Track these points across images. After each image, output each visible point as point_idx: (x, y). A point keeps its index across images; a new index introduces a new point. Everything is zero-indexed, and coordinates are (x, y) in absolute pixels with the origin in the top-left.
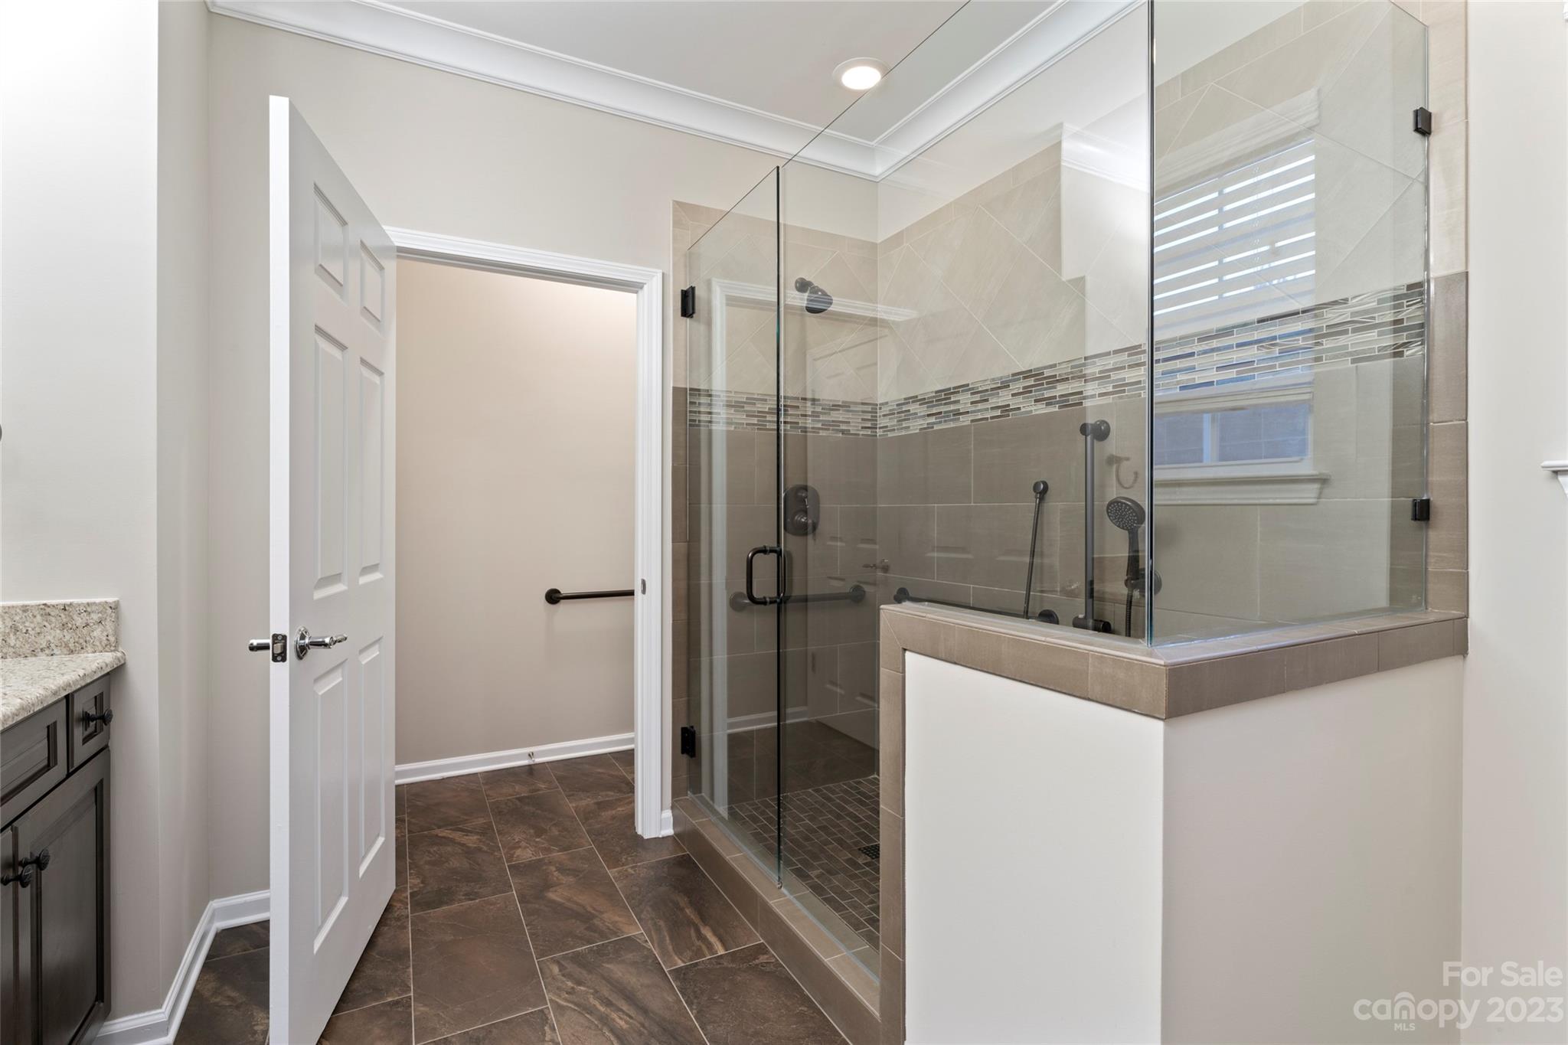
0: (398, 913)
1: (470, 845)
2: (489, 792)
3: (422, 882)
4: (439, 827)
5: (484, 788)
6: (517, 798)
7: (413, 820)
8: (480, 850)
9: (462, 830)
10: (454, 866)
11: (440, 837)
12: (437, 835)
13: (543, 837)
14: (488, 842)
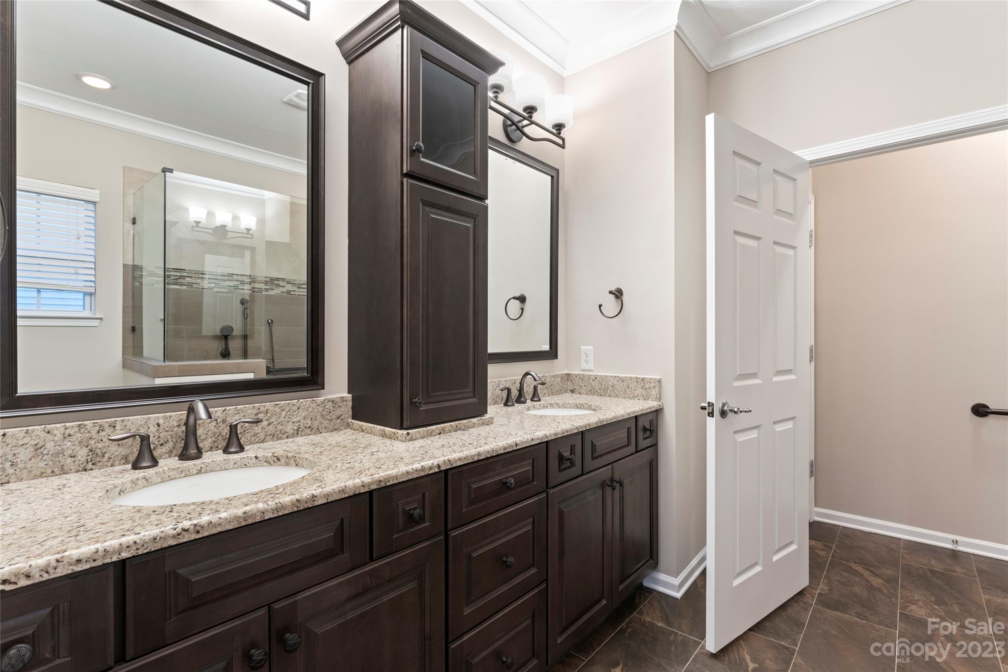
0: (806, 600)
1: (874, 584)
2: (905, 556)
3: (829, 590)
4: (855, 563)
5: (902, 551)
6: (929, 570)
7: (838, 551)
8: (881, 591)
9: (871, 572)
10: (856, 592)
11: (853, 569)
12: (851, 567)
13: (942, 607)
14: (889, 588)
